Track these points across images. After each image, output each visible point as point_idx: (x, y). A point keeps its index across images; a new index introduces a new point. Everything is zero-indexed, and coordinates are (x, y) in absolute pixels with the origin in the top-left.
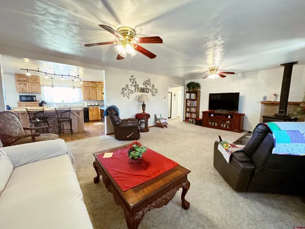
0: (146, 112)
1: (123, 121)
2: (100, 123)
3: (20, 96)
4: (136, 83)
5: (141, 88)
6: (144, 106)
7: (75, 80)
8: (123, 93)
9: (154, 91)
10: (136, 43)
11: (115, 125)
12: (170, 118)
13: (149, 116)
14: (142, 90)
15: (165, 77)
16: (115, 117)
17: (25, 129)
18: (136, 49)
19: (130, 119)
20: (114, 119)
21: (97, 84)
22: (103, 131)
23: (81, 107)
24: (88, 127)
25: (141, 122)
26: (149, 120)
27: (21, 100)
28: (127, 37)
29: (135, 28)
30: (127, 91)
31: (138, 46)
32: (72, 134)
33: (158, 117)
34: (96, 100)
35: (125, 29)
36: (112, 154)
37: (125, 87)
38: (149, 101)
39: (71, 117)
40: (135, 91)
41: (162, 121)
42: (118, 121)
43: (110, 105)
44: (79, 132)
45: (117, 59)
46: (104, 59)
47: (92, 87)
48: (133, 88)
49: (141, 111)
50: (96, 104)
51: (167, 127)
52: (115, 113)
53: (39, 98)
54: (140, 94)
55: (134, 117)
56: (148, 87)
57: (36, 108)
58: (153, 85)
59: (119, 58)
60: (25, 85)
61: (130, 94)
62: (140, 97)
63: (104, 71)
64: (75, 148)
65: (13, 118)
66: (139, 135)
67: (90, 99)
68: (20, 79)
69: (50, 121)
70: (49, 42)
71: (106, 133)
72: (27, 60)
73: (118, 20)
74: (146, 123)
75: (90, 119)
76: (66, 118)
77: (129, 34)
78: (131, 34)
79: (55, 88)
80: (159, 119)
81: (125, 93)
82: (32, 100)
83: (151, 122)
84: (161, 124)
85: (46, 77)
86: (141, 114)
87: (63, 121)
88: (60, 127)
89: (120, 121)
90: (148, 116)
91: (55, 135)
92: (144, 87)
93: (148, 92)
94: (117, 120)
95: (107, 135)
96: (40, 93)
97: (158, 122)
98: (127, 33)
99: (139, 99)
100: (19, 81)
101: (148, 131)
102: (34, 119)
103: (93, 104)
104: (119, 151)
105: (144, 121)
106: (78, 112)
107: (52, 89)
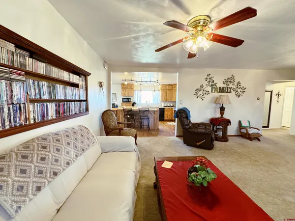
0: (226, 116)
1: (195, 125)
2: (173, 123)
3: (123, 99)
4: (213, 82)
5: (220, 88)
6: (222, 109)
7: (155, 84)
8: (196, 94)
9: (239, 90)
10: (211, 31)
11: (184, 128)
12: (268, 127)
13: (230, 122)
14: (222, 90)
15: (259, 71)
16: (185, 120)
17: (118, 123)
18: (211, 40)
19: (202, 124)
20: (184, 122)
21: (173, 86)
22: (173, 132)
23: (157, 108)
24: (161, 126)
25: (218, 129)
26: (229, 127)
27: (123, 102)
28: (199, 28)
29: (210, 12)
30: (201, 92)
31: (214, 35)
32: (149, 130)
33: (243, 125)
34: (171, 102)
35: (197, 18)
36: (171, 164)
37: (199, 87)
38: (230, 103)
39: (149, 116)
40: (212, 92)
41: (251, 131)
42: (188, 125)
43: (181, 107)
44: (154, 130)
45: (188, 58)
46: (178, 61)
47: (169, 89)
48: (209, 89)
49: (218, 115)
50: (172, 105)
51: (259, 140)
52: (184, 116)
53: (132, 100)
54: (217, 94)
55: (208, 122)
56: (231, 85)
57: (129, 107)
58: (239, 83)
59: (191, 56)
60: (126, 90)
61: (204, 96)
62: (217, 98)
63: (178, 73)
64: (148, 143)
65: (112, 114)
66: (213, 145)
67: (166, 101)
69: (136, 117)
70: (135, 57)
71: (176, 134)
72: (126, 73)
73: (187, 12)
74: (225, 131)
75: (165, 118)
76: (145, 116)
77: (202, 23)
78: (204, 23)
79: (142, 92)
80: (245, 128)
81: (199, 94)
82: (129, 102)
83: (232, 130)
84: (249, 134)
85: (136, 84)
86: (218, 119)
87: (144, 119)
88: (141, 123)
89: (191, 125)
90: (228, 122)
91: (134, 130)
92: (225, 86)
93: (230, 92)
94: (186, 123)
95: (177, 136)
96: (133, 96)
97: (244, 131)
98: (199, 23)
99: (216, 101)
100: (123, 88)
101: (226, 140)
102: (126, 115)
103: (168, 105)
104: (180, 163)
105: (221, 127)
106: (154, 112)
107: (140, 93)
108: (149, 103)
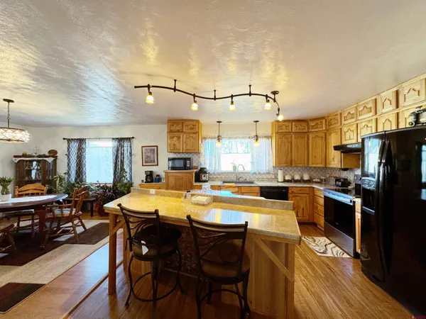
34: (307, 168)
47: (299, 134)
50: (306, 177)
60: (179, 138)
67: (290, 164)
68: (173, 128)
79: (223, 141)
82: (185, 168)
96: (198, 153)
100: (171, 131)
107: (218, 145)
108: (240, 169)
